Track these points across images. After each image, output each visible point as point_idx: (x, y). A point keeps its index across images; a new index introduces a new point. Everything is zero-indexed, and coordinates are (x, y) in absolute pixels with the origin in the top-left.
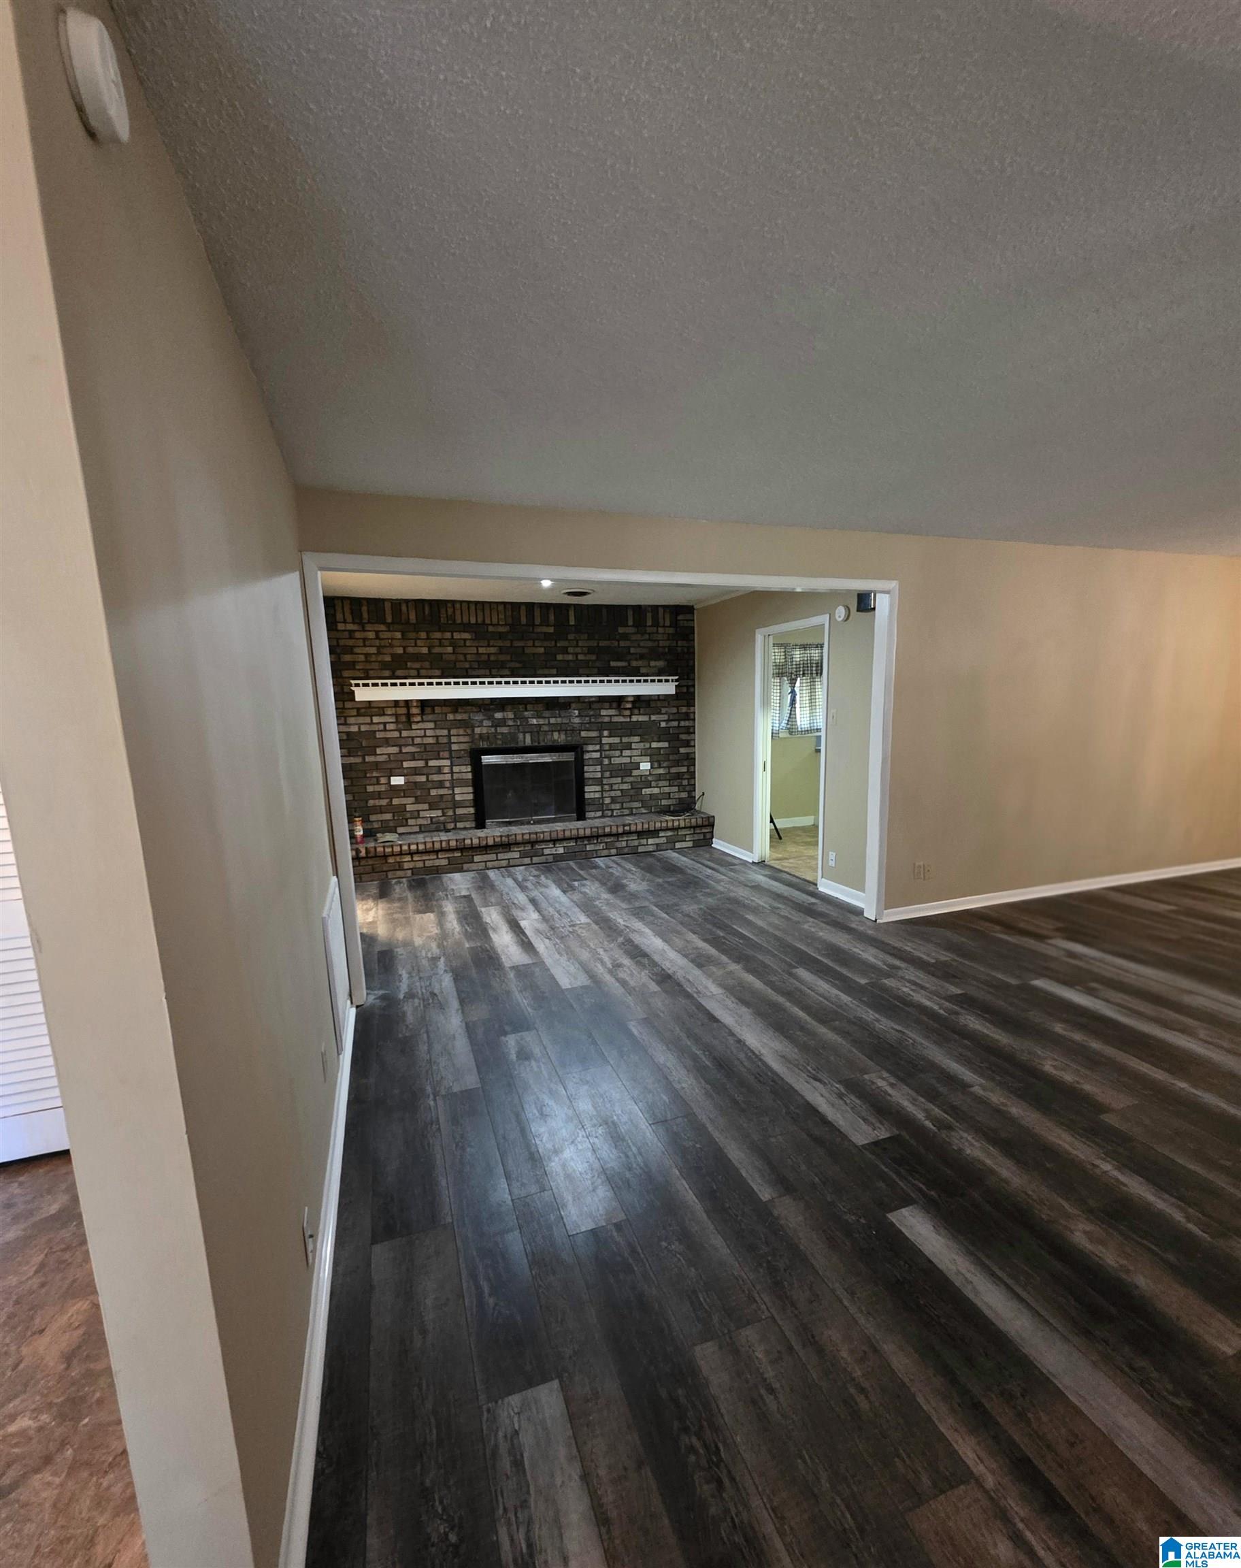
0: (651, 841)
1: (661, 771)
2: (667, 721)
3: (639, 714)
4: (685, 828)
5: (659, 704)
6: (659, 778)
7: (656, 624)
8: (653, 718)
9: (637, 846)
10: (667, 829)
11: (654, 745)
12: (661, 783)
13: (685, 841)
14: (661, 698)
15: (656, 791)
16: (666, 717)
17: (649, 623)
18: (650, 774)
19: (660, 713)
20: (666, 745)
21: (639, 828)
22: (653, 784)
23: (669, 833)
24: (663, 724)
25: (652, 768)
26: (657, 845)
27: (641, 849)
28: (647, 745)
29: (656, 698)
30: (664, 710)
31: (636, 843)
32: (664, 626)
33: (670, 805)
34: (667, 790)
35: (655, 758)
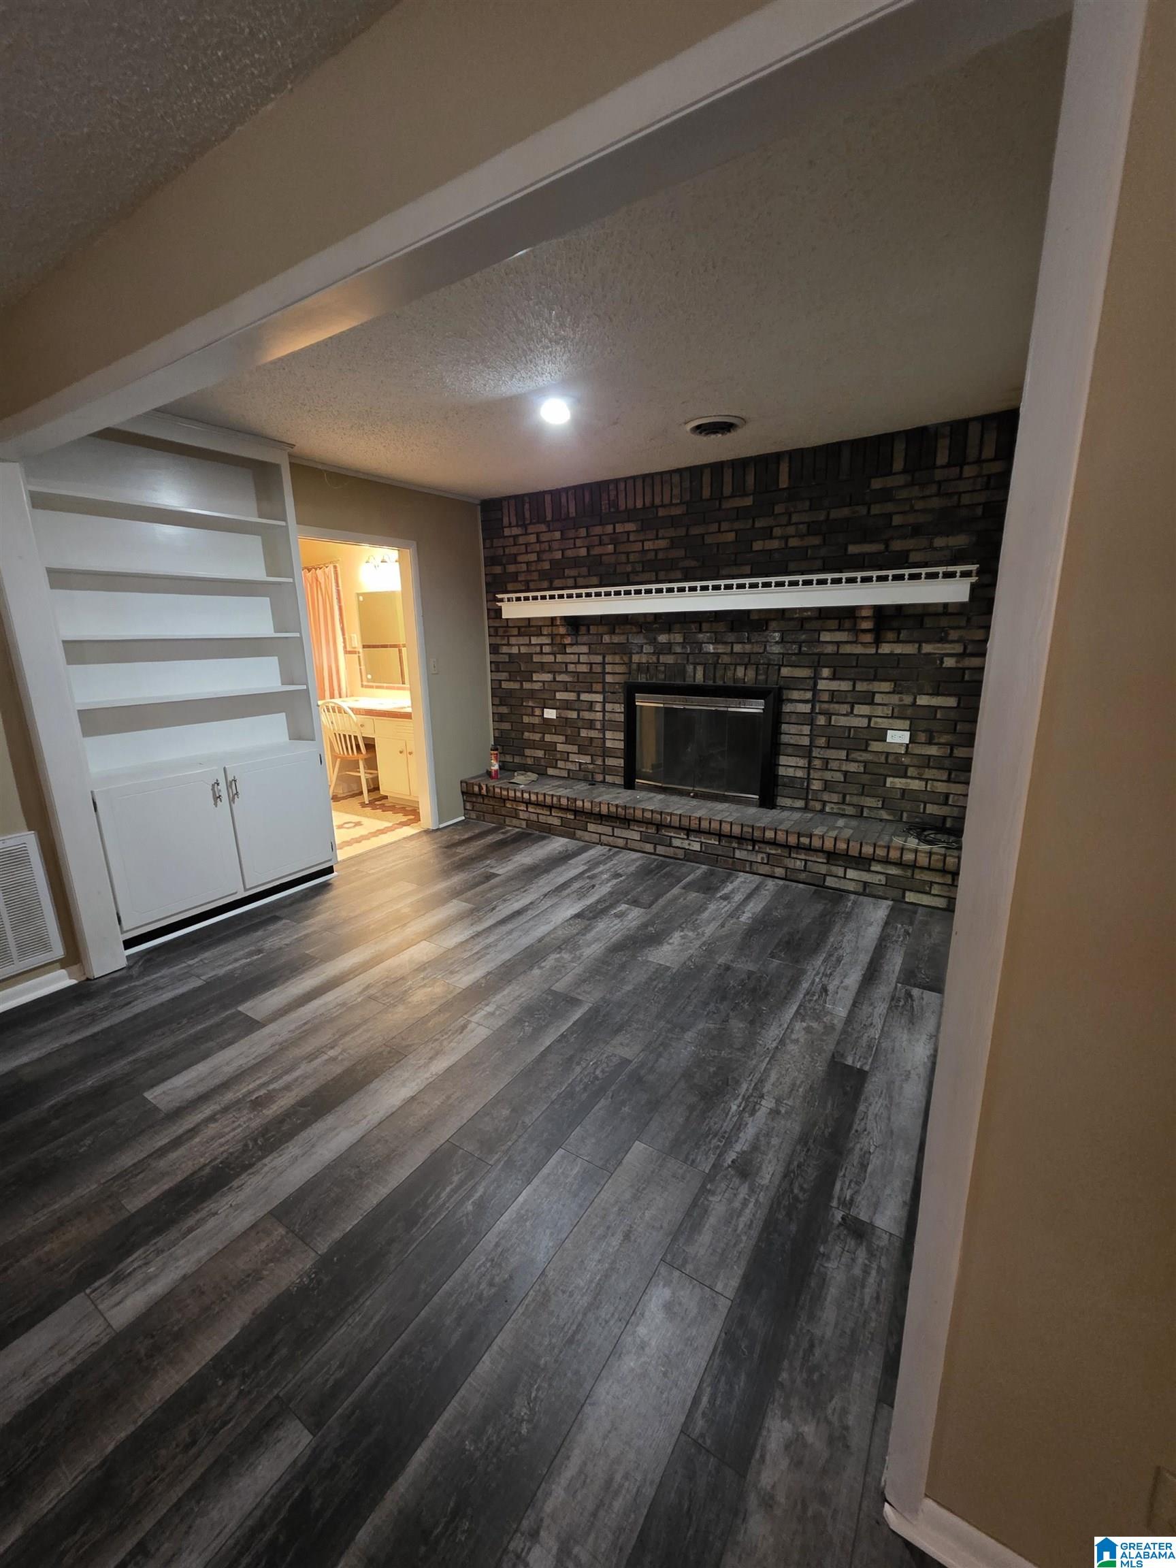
0: (851, 874)
1: (933, 751)
2: (960, 656)
3: (898, 641)
4: (929, 869)
5: (944, 622)
6: (927, 762)
7: (958, 460)
8: (927, 648)
9: (825, 875)
10: (886, 861)
11: (923, 700)
12: (928, 774)
13: (929, 893)
14: (950, 610)
15: (916, 785)
16: (958, 648)
17: (942, 458)
18: (907, 753)
19: (943, 640)
20: (951, 702)
21: (829, 845)
22: (911, 772)
23: (893, 871)
24: (949, 662)
25: (911, 741)
26: (865, 884)
27: (830, 882)
28: (908, 700)
29: (941, 610)
30: (954, 635)
31: (823, 869)
32: (979, 461)
33: (945, 818)
34: (941, 787)
35: (923, 725)
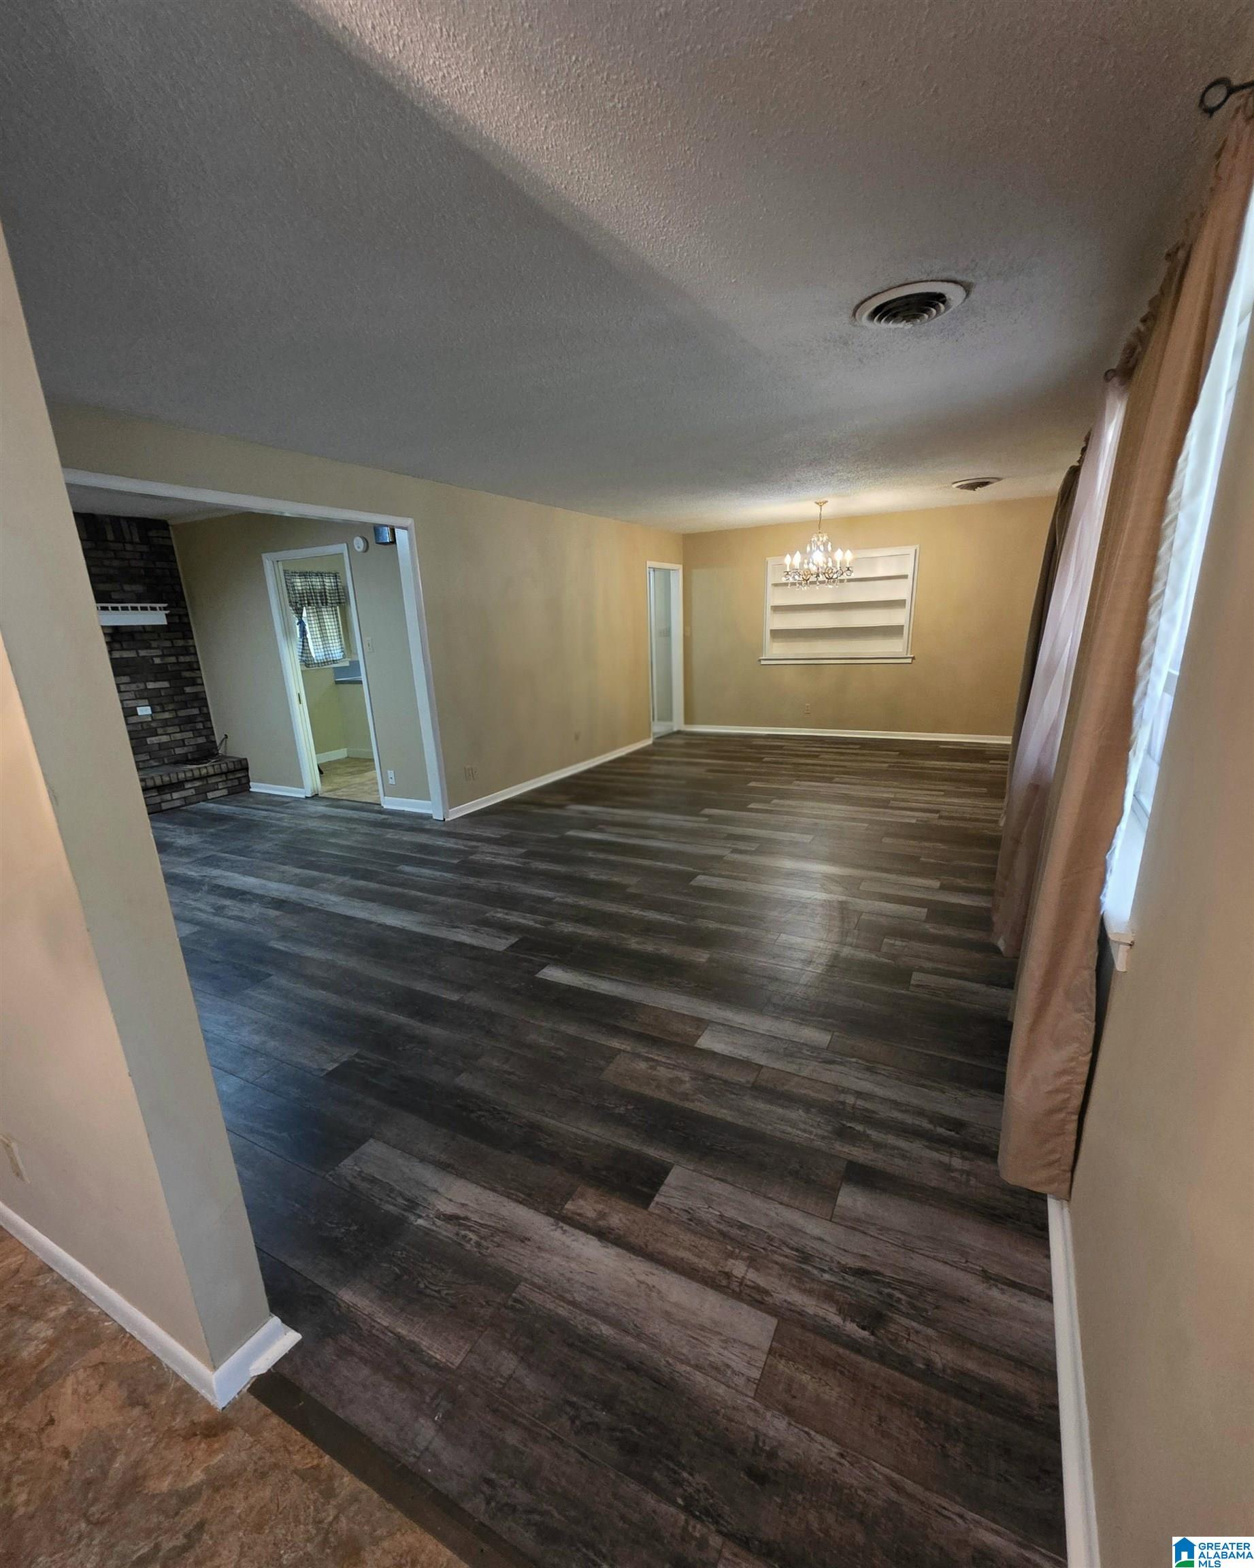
0: (175, 795)
1: (167, 715)
2: (162, 656)
3: (123, 649)
4: (215, 775)
5: (146, 636)
6: (166, 723)
7: (120, 539)
8: (143, 653)
9: (160, 803)
10: (194, 779)
11: (151, 685)
12: (170, 730)
13: (218, 789)
14: (148, 629)
15: (165, 739)
16: (159, 652)
17: (110, 537)
18: (153, 720)
19: (149, 647)
20: (166, 684)
21: (158, 782)
22: (160, 731)
23: (197, 784)
24: (157, 661)
25: (153, 712)
26: (185, 798)
27: (165, 806)
28: (142, 686)
29: (141, 629)
30: (154, 644)
31: (158, 800)
32: (132, 543)
33: (186, 754)
34: (179, 736)
35: (156, 701)
